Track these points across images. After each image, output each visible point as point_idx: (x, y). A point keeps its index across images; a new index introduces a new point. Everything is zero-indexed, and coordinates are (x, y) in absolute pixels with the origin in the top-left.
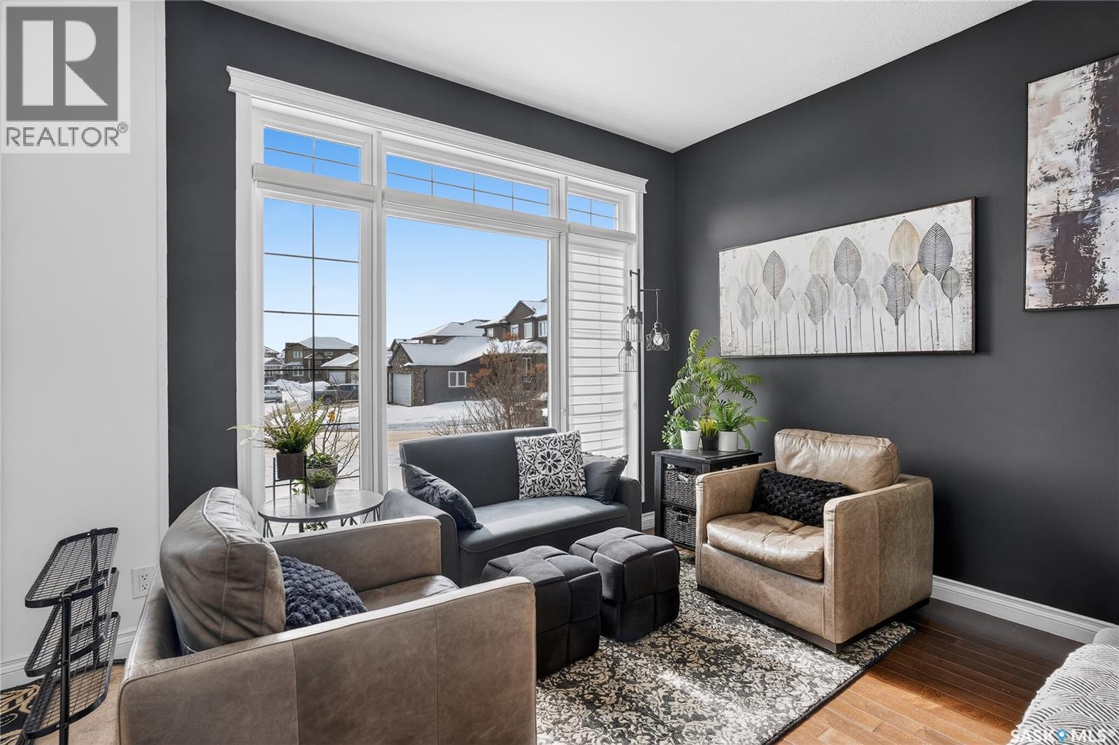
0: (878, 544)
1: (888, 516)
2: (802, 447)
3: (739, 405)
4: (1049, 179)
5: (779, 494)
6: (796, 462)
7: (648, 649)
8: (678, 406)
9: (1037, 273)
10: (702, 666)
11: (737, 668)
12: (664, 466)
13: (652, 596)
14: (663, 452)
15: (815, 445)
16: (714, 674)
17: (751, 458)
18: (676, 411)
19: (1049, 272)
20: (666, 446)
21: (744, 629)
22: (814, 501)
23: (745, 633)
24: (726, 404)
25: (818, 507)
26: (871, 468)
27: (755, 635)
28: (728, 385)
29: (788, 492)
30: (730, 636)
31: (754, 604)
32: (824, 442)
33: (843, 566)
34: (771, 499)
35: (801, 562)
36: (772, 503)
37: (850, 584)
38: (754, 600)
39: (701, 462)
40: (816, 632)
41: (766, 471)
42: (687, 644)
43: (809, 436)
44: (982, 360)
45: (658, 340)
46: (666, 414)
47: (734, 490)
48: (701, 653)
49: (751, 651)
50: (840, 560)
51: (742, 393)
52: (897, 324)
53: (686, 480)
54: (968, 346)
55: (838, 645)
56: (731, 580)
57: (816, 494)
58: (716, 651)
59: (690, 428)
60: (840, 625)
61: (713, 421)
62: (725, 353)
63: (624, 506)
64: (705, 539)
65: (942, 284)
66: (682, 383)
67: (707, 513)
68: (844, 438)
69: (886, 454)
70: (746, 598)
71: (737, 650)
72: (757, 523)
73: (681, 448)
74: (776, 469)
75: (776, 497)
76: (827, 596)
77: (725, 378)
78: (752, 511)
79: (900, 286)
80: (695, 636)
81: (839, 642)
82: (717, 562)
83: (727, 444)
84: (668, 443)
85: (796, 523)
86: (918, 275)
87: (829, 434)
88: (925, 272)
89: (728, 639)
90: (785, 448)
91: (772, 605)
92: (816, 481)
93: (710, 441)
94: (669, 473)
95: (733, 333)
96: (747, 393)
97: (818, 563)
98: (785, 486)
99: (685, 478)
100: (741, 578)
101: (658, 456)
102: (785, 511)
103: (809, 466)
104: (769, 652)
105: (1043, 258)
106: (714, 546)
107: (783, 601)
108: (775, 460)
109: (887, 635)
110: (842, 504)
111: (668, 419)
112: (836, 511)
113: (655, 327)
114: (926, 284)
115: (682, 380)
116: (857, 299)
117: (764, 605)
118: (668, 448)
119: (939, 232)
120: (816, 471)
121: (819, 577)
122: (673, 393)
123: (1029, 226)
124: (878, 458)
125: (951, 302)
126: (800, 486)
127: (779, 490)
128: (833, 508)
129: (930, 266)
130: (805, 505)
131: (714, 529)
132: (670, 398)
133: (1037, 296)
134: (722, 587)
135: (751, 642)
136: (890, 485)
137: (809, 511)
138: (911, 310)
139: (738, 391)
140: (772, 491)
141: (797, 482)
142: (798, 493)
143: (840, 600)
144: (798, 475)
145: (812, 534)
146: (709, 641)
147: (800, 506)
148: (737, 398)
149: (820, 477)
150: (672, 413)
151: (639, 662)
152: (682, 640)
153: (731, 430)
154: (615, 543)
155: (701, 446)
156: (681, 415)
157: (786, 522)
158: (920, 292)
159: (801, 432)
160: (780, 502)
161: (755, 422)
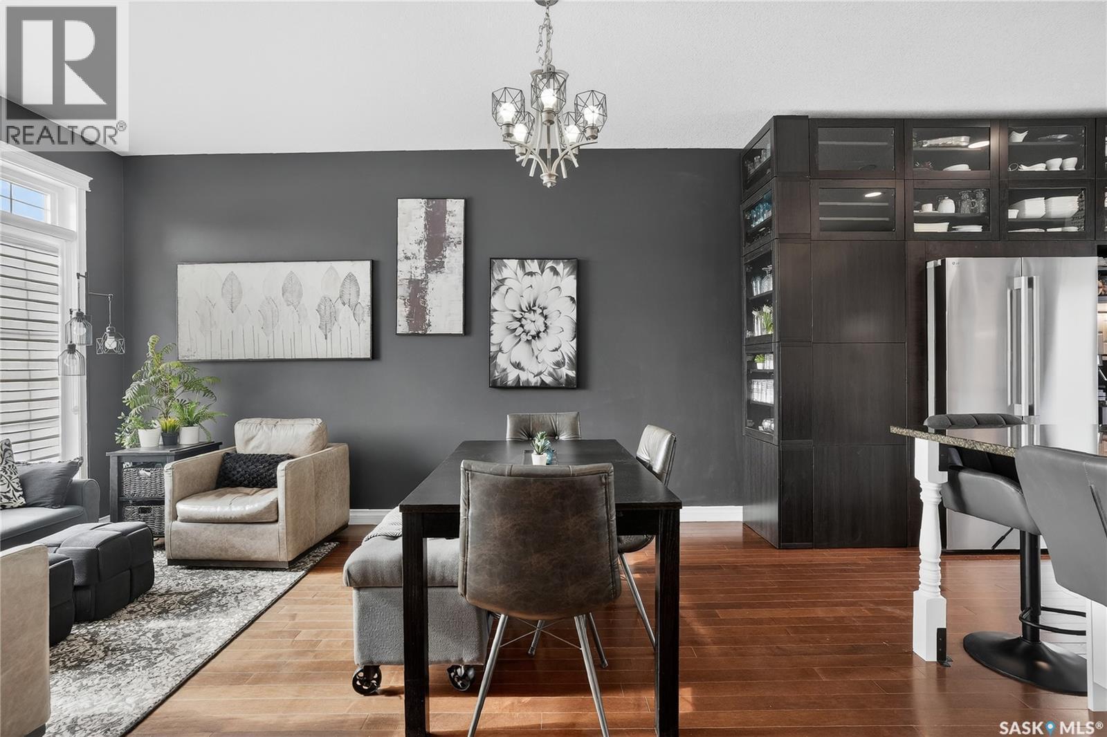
0: (314, 489)
1: (320, 471)
2: (259, 431)
3: (198, 402)
4: (407, 258)
5: (240, 470)
6: (253, 444)
7: (127, 616)
8: (135, 407)
9: (402, 311)
10: (183, 608)
11: (214, 600)
12: (120, 464)
13: (129, 571)
14: (120, 452)
15: (269, 429)
16: (195, 609)
17: (213, 447)
18: (133, 412)
19: (407, 312)
20: (121, 446)
21: (216, 577)
22: (268, 470)
23: (217, 579)
24: (186, 402)
25: (272, 473)
26: (309, 440)
27: (227, 578)
28: (187, 386)
29: (248, 467)
30: (205, 585)
31: (224, 556)
32: (275, 426)
33: (291, 506)
34: (234, 475)
35: (261, 511)
36: (235, 478)
37: (297, 518)
38: (223, 554)
39: (165, 455)
40: (274, 559)
41: (228, 454)
42: (165, 601)
43: (264, 422)
44: (375, 364)
45: (111, 343)
46: (120, 415)
47: (201, 472)
48: (181, 602)
49: (225, 587)
50: (289, 502)
51: (202, 393)
52: (326, 339)
53: (149, 474)
54: (368, 356)
55: (289, 562)
56: (202, 544)
57: (270, 464)
58: (194, 597)
59: (147, 426)
60: (290, 548)
61: (174, 419)
62: (183, 357)
63: (80, 507)
64: (175, 517)
65: (354, 314)
66: (139, 385)
67: (176, 495)
68: (290, 421)
69: (318, 430)
70: (216, 554)
71: (213, 590)
72: (223, 495)
73: (138, 446)
74: (236, 452)
75: (238, 472)
76: (281, 531)
77: (186, 379)
78: (217, 488)
79: (328, 313)
80: (172, 594)
81: (290, 560)
82: (187, 533)
83: (188, 437)
84: (123, 444)
85: (255, 489)
86: (339, 305)
87: (279, 420)
88: (344, 304)
89: (202, 587)
90: (244, 435)
91: (240, 552)
92: (270, 456)
93: (170, 436)
94: (127, 471)
95: (191, 339)
96: (207, 392)
97: (274, 509)
98: (245, 463)
99: (147, 473)
100: (212, 540)
101: (113, 457)
102: (246, 482)
103: (264, 445)
104: (239, 584)
105: (405, 303)
106: (182, 521)
107: (247, 546)
108: (235, 445)
109: (322, 551)
110: (289, 464)
111: (123, 421)
112: (286, 469)
113: (108, 331)
114: (344, 312)
115: (138, 382)
116: (300, 318)
117: (233, 554)
118: (124, 448)
119: (351, 277)
120: (269, 449)
121: (275, 518)
122: (129, 394)
123: (398, 284)
124: (314, 433)
125: (359, 325)
126: (258, 461)
127: (240, 466)
128: (283, 467)
129: (346, 299)
130: (262, 474)
131: (184, 507)
132: (124, 399)
133: (403, 327)
134: (193, 554)
135: (224, 583)
136: (323, 449)
137: (265, 477)
138: (335, 328)
139: (198, 391)
140: (234, 469)
141: (255, 458)
142: (256, 466)
143: (290, 530)
144: (255, 453)
145: (268, 492)
146: (186, 594)
147: (258, 475)
148: (197, 397)
149: (272, 452)
150: (127, 415)
151: (119, 627)
152: (160, 600)
153: (192, 426)
154: (83, 534)
155: (161, 443)
156: (139, 416)
157: (248, 490)
158: (340, 317)
159: (258, 420)
160: (242, 475)
161: (215, 416)
